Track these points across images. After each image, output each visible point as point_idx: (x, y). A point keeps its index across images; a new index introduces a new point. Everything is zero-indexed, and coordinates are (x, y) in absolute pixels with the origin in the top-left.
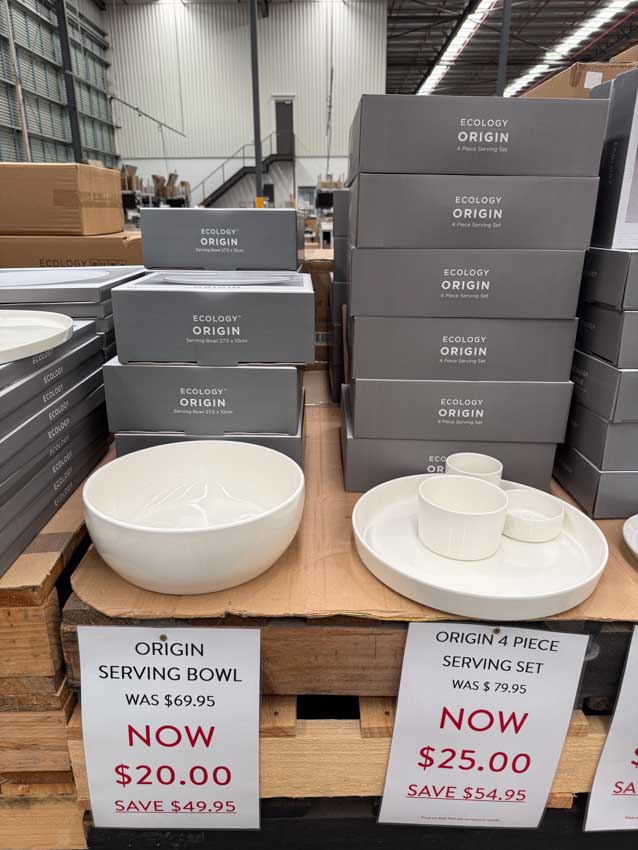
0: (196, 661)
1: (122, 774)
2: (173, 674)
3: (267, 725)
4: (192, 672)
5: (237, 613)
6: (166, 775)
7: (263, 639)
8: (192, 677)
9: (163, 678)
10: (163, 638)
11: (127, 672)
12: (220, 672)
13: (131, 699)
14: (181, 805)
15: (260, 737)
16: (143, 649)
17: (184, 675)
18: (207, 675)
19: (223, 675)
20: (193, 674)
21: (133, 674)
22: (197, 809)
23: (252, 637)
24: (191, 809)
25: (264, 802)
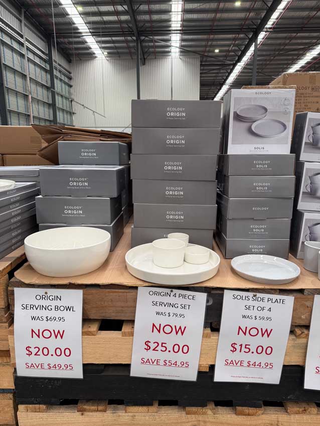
0: (58, 303)
1: (29, 351)
2: (49, 308)
3: (85, 330)
4: (57, 307)
5: (73, 283)
6: (45, 351)
7: (84, 294)
8: (57, 309)
9: (46, 309)
10: (46, 293)
11: (32, 307)
12: (67, 307)
13: (33, 318)
14: (51, 366)
15: (82, 335)
16: (38, 297)
17: (53, 309)
18: (62, 308)
19: (68, 309)
20: (57, 308)
21: (34, 308)
22: (58, 368)
23: (79, 293)
24: (56, 368)
25: (84, 365)
